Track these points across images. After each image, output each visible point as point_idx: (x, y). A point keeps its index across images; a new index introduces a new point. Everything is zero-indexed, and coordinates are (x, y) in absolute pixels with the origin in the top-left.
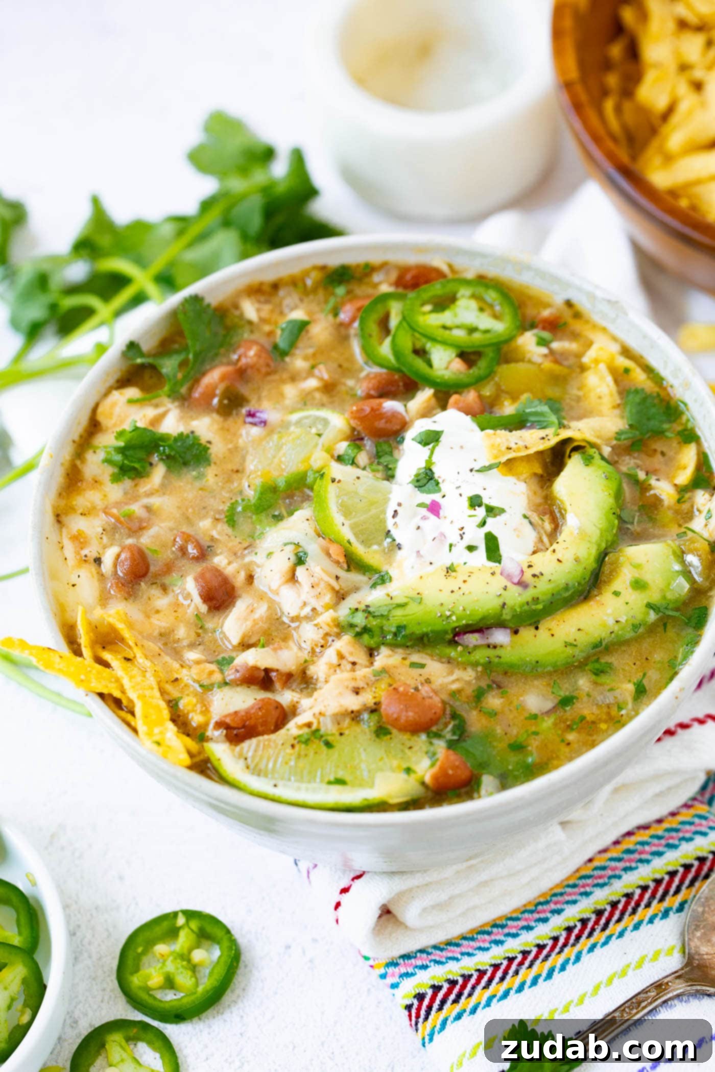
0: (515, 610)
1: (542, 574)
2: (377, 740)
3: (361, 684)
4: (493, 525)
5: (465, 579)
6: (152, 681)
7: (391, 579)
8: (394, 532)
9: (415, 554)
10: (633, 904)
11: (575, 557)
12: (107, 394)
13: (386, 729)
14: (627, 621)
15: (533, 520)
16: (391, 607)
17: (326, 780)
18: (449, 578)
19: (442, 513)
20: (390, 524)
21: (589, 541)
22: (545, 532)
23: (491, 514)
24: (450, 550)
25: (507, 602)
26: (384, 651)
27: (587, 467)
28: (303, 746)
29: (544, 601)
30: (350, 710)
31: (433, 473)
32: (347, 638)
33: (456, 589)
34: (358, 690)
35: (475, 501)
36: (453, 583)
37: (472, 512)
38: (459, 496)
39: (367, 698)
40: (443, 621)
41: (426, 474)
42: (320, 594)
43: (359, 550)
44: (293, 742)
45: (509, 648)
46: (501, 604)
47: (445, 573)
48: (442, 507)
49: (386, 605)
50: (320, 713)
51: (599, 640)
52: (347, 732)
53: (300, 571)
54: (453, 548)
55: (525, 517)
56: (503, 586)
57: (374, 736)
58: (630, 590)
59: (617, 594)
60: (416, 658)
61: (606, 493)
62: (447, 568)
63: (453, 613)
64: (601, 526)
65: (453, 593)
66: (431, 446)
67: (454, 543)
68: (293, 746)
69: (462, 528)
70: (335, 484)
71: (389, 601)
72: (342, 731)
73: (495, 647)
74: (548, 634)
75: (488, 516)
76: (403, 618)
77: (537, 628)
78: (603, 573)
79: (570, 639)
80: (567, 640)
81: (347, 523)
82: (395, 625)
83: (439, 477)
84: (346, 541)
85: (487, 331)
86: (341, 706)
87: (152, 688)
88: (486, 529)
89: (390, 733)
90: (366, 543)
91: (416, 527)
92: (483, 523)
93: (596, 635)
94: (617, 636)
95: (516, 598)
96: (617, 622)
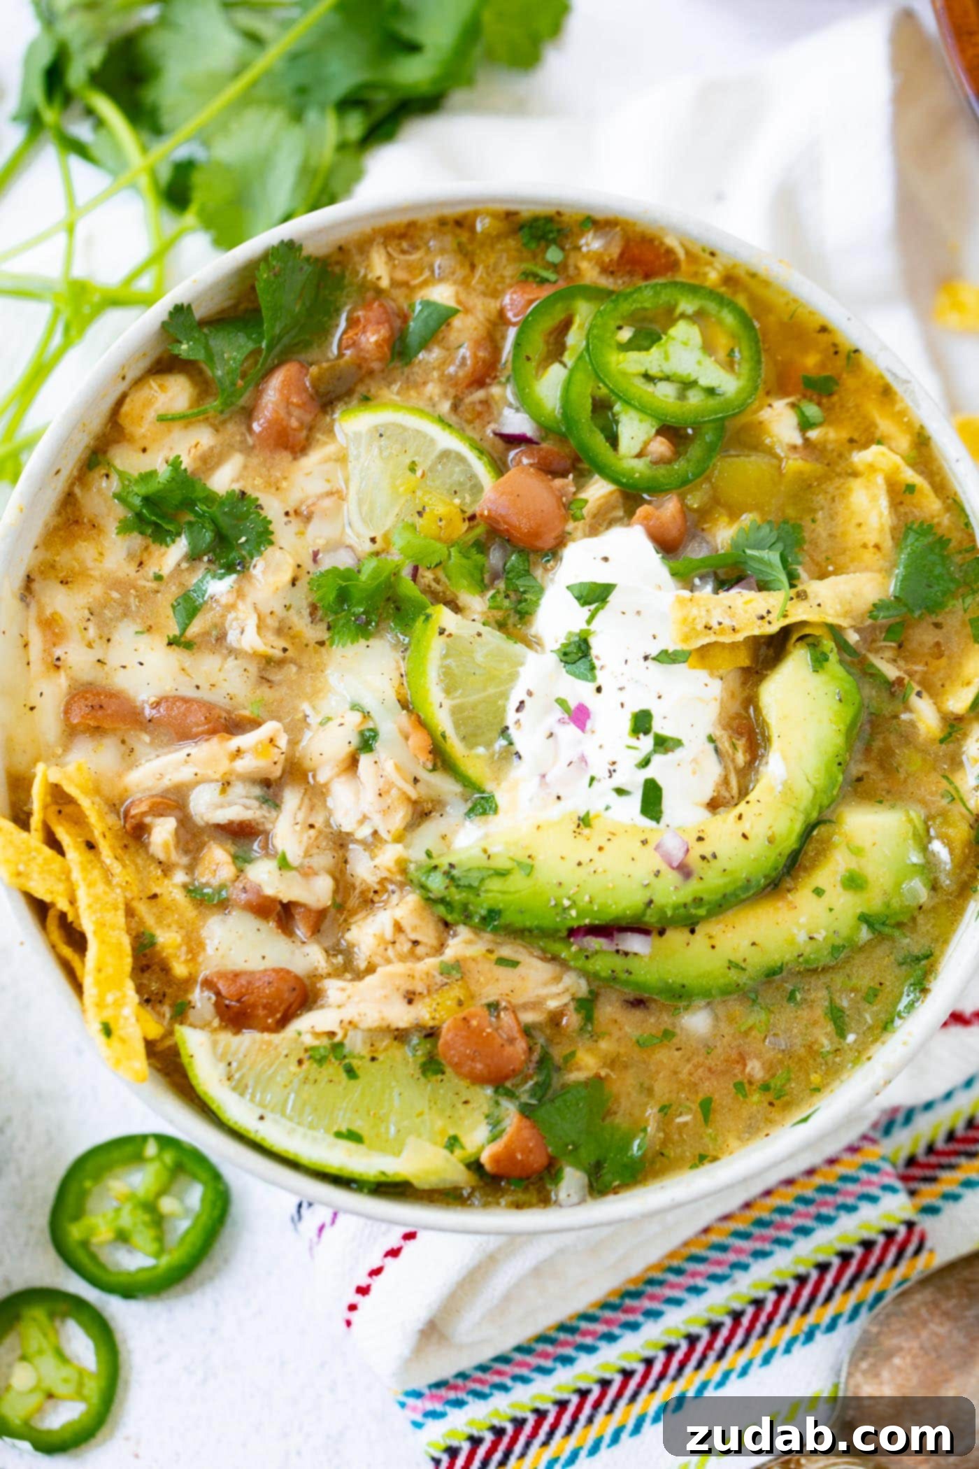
0: (665, 913)
1: (714, 856)
2: (423, 1080)
3: (420, 988)
4: (660, 768)
5: (602, 844)
6: (118, 896)
7: (496, 811)
8: (512, 731)
9: (537, 779)
10: (763, 1318)
11: (769, 833)
12: (139, 382)
13: (439, 1064)
14: (825, 939)
15: (720, 746)
16: (485, 873)
17: (335, 1129)
18: (578, 836)
19: (589, 725)
20: (511, 717)
21: (795, 808)
22: (735, 768)
23: (662, 749)
24: (590, 785)
25: (655, 899)
26: (464, 932)
27: (815, 674)
28: (315, 1065)
29: (709, 903)
30: (394, 1026)
31: (588, 647)
32: (412, 899)
33: (585, 860)
34: (412, 996)
35: (642, 723)
36: (583, 850)
37: (633, 742)
38: (619, 706)
39: (423, 1013)
40: (557, 914)
41: (579, 647)
42: (389, 807)
43: (455, 747)
44: (304, 1056)
45: (646, 960)
46: (646, 900)
47: (574, 827)
48: (592, 716)
49: (479, 869)
50: (350, 1023)
51: (779, 964)
52: (381, 1057)
53: (365, 760)
54: (595, 783)
55: (711, 739)
56: (655, 869)
57: (418, 1073)
58: (839, 889)
59: (819, 892)
60: (506, 951)
61: (834, 727)
62: (579, 819)
63: (574, 903)
64: (815, 782)
65: (581, 868)
66: (593, 607)
67: (597, 776)
68: (300, 1062)
69: (614, 763)
70: (443, 638)
71: (484, 862)
72: (375, 1055)
73: (626, 954)
74: (708, 943)
75: (655, 751)
76: (500, 897)
77: (692, 931)
78: (806, 853)
79: (737, 958)
80: (733, 959)
81: (447, 703)
82: (486, 906)
83: (597, 657)
84: (439, 733)
85: (711, 391)
86: (383, 1019)
87: (116, 909)
88: (648, 773)
89: (443, 1073)
90: (469, 739)
91: (548, 733)
92: (646, 763)
93: (777, 957)
94: (807, 961)
95: (670, 892)
96: (811, 938)
